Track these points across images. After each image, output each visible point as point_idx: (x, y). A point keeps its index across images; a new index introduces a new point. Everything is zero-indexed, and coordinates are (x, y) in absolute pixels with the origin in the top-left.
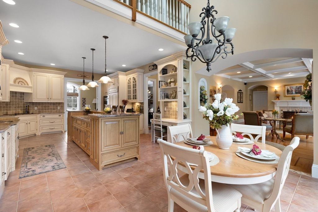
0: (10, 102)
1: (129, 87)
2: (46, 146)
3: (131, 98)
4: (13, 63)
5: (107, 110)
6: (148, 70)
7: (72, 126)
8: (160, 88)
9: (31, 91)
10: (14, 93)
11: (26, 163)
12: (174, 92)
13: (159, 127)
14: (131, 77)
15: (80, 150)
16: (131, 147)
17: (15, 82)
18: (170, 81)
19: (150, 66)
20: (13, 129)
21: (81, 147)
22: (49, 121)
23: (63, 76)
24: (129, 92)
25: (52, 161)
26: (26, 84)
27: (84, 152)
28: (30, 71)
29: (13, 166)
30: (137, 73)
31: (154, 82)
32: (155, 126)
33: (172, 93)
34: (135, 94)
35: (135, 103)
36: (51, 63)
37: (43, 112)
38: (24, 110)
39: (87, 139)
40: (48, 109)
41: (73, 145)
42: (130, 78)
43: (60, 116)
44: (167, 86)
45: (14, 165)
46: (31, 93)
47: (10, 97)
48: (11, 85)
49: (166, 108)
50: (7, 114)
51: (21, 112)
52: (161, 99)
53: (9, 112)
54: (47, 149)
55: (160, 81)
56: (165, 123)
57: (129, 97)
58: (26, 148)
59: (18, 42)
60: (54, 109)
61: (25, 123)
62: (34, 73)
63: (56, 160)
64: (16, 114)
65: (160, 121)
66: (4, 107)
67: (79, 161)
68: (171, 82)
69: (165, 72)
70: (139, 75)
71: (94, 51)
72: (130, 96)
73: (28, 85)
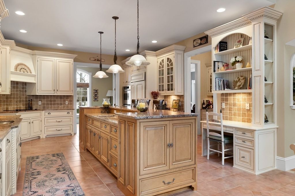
0: (11, 95)
1: (161, 73)
2: (54, 155)
3: (164, 89)
4: (15, 44)
5: (142, 107)
6: (193, 46)
7: (86, 129)
8: (216, 72)
9: (35, 80)
10: (15, 83)
11: (30, 181)
12: (241, 78)
13: (219, 135)
14: (164, 58)
15: (98, 165)
16: (184, 168)
17: (16, 69)
18: (234, 60)
19: (194, 40)
20: (14, 134)
21: (101, 161)
22: (55, 120)
23: (73, 60)
24: (161, 80)
25: (63, 180)
26: (28, 71)
27: (105, 169)
28: (33, 55)
29: (13, 187)
30: (174, 52)
31: (196, 65)
32: (209, 133)
33: (236, 79)
34: (170, 83)
35: (170, 96)
36: (58, 44)
37: (48, 108)
38: (26, 104)
39: (112, 150)
40: (54, 104)
41: (87, 156)
42: (163, 60)
43: (68, 113)
44: (228, 69)
45: (15, 187)
46: (34, 84)
47: (11, 89)
48: (12, 73)
49: (224, 104)
50: (7, 111)
51: (23, 107)
52: (217, 89)
53: (11, 108)
54: (55, 160)
55: (215, 62)
56: (228, 129)
57: (161, 88)
58: (29, 156)
59: (20, 13)
60: (61, 104)
61: (27, 121)
62: (37, 57)
63: (68, 180)
64: (17, 111)
65: (220, 126)
66: (4, 101)
67: (101, 184)
68: (236, 62)
69: (225, 47)
70: (177, 54)
71: (116, 20)
72: (163, 85)
73: (31, 73)
